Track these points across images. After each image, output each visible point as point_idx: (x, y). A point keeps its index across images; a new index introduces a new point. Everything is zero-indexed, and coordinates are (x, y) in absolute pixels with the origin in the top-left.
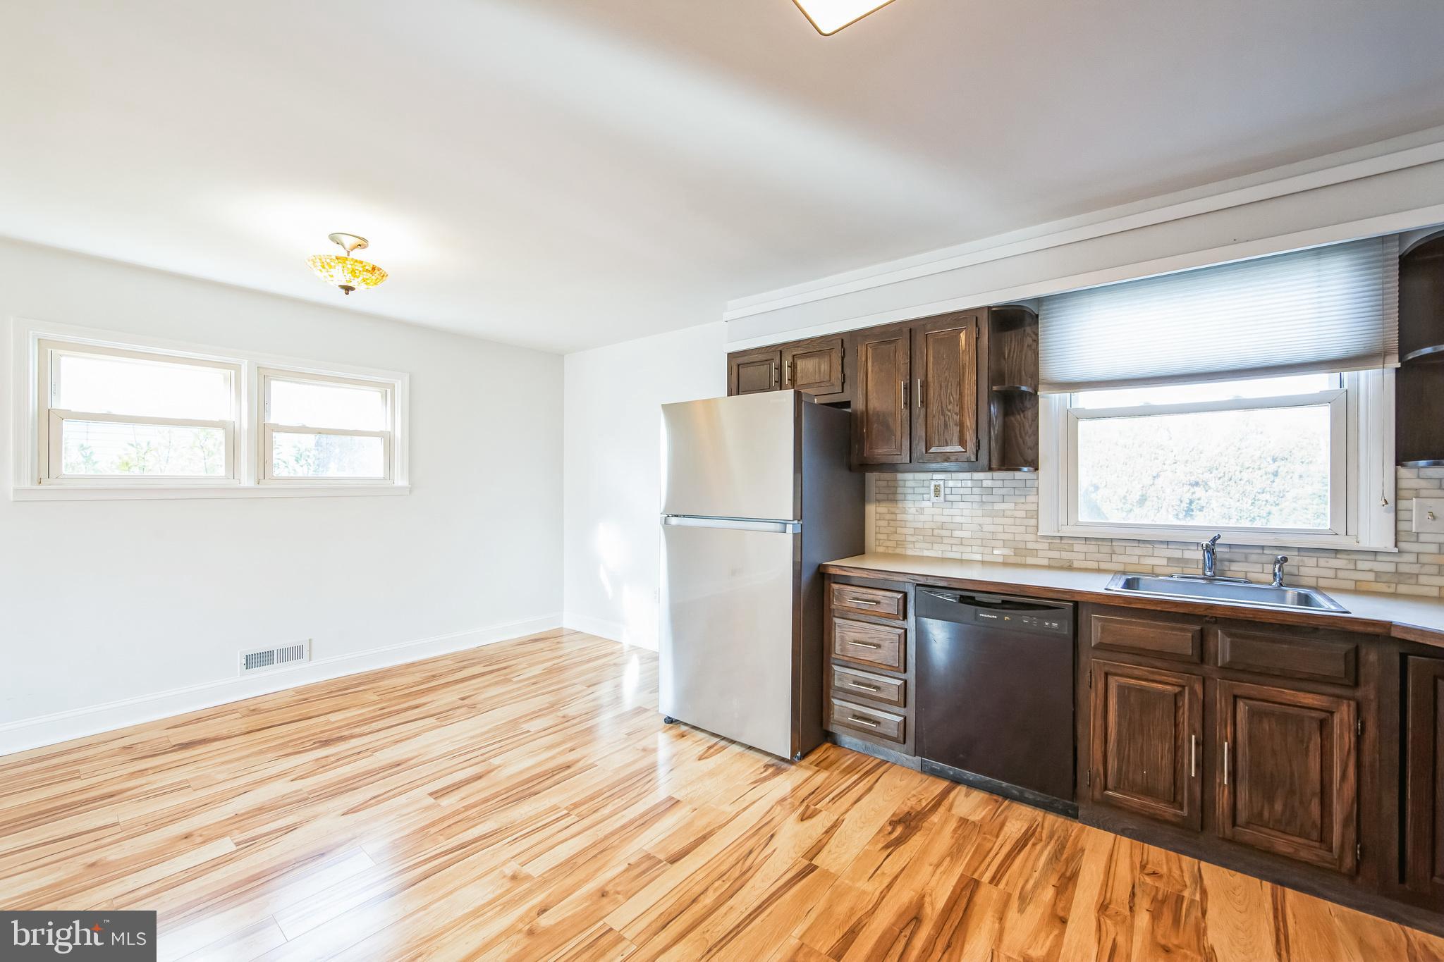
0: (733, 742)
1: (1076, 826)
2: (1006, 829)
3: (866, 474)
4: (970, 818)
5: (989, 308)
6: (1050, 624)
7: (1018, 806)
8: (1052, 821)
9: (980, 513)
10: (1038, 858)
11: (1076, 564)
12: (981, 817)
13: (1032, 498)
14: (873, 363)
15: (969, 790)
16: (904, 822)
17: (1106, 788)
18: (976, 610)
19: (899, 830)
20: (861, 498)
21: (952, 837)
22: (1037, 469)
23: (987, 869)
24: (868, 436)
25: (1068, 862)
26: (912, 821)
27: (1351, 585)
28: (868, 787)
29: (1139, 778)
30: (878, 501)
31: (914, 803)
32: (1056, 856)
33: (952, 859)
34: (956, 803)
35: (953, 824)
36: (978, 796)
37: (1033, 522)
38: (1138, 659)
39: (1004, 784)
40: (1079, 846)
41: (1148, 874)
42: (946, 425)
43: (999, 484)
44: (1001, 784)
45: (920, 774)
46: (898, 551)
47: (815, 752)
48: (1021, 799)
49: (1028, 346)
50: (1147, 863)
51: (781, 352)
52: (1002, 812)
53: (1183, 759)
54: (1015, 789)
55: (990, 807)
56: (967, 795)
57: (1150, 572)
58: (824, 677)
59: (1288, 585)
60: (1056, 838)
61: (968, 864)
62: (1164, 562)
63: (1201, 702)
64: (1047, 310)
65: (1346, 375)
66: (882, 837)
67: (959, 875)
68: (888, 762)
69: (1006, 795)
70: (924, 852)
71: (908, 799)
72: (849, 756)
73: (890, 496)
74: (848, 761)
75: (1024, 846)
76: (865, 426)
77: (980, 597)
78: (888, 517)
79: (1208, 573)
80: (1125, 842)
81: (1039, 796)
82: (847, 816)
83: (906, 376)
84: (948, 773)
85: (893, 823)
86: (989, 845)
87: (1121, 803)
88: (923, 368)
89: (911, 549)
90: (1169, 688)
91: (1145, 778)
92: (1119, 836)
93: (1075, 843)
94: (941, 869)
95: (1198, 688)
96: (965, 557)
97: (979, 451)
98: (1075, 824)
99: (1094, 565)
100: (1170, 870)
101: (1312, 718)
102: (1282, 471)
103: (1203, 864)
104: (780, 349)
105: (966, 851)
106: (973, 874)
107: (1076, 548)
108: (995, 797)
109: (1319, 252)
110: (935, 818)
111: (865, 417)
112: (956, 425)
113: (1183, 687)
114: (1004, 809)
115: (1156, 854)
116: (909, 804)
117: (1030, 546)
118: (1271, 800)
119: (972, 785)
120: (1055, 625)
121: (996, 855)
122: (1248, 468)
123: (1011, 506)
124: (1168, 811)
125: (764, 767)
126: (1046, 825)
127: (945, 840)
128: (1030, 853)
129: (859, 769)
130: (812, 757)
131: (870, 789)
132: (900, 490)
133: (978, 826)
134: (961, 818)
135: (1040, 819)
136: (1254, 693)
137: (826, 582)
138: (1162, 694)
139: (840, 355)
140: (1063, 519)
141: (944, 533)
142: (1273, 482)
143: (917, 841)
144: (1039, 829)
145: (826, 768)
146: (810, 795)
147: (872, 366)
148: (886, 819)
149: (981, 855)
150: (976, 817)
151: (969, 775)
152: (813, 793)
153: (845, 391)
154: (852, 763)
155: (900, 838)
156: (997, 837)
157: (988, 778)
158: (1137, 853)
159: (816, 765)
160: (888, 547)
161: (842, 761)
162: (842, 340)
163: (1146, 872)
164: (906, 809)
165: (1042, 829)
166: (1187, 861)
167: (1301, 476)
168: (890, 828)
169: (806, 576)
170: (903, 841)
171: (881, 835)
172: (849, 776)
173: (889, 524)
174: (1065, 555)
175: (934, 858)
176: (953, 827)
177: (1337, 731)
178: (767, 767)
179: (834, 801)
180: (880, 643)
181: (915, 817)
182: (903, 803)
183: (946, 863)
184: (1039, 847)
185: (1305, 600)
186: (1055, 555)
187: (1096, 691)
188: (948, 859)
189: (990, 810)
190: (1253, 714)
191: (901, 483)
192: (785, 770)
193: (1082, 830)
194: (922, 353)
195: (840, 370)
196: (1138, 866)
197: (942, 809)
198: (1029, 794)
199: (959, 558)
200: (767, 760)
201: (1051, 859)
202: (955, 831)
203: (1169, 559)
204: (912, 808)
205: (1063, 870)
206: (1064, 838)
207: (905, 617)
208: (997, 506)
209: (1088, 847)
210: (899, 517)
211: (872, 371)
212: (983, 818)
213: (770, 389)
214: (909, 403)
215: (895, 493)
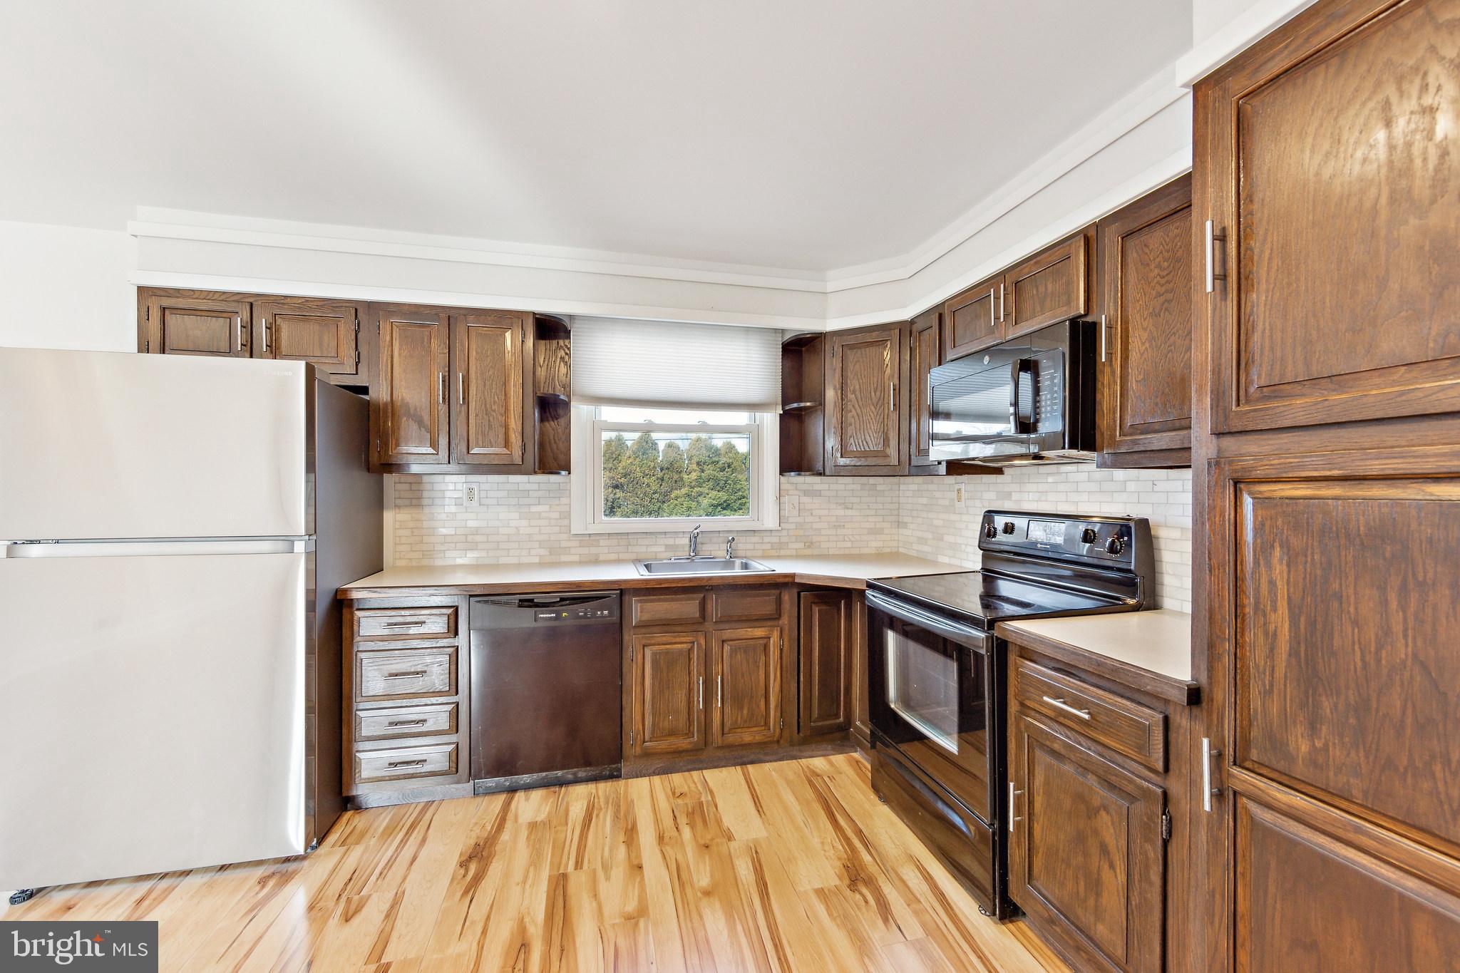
0: (187, 873)
1: (622, 783)
2: (571, 814)
3: (384, 475)
4: (537, 819)
5: (534, 314)
6: (602, 613)
7: (574, 787)
8: (604, 788)
9: (516, 515)
10: (604, 825)
11: (602, 558)
12: (546, 813)
13: (564, 501)
14: (401, 346)
15: (526, 793)
16: (475, 856)
17: (644, 742)
18: (535, 612)
19: (473, 868)
20: (378, 503)
21: (528, 846)
22: (569, 473)
23: (569, 858)
24: (393, 432)
25: (626, 817)
26: (482, 852)
27: (760, 553)
28: (421, 838)
29: (666, 724)
30: (397, 507)
31: (478, 831)
32: (616, 817)
33: (535, 866)
34: (520, 812)
35: (524, 833)
36: (537, 795)
37: (565, 522)
38: (666, 628)
39: (560, 773)
40: (629, 799)
41: (678, 797)
42: (490, 426)
43: (536, 487)
44: (557, 774)
45: (473, 800)
46: (425, 562)
47: (334, 829)
48: (577, 781)
49: (561, 358)
50: (675, 789)
51: (251, 305)
52: (563, 799)
53: (694, 698)
54: (568, 774)
55: (551, 801)
56: (527, 799)
57: (654, 557)
58: (344, 731)
59: (734, 557)
60: (611, 801)
61: (552, 863)
62: (663, 549)
63: (704, 651)
64: (578, 328)
65: (758, 414)
66: (458, 883)
67: (547, 878)
68: (434, 801)
69: (562, 783)
70: (507, 875)
71: (471, 830)
72: (383, 815)
73: (414, 502)
74: (384, 821)
75: (590, 821)
76: (390, 418)
77: (538, 599)
78: (411, 524)
79: (692, 554)
80: (656, 779)
81: (590, 771)
82: (407, 884)
83: (444, 368)
84: (505, 785)
85: (464, 864)
86: (562, 836)
87: (655, 749)
88: (464, 361)
89: (441, 558)
90: (685, 646)
91: (670, 723)
92: (651, 777)
93: (626, 798)
94: (530, 882)
95: (703, 642)
96: (502, 561)
97: (525, 455)
98: (620, 782)
99: (614, 557)
100: (689, 787)
101: (760, 644)
102: (666, 477)
103: (707, 773)
104: (251, 300)
105: (545, 852)
106: (559, 870)
107: (602, 543)
108: (553, 789)
109: (748, 330)
110: (505, 836)
111: (390, 407)
112: (501, 426)
113: (694, 643)
114: (564, 796)
115: (677, 779)
116: (474, 835)
117: (564, 544)
118: (741, 708)
119: (528, 787)
120: (606, 612)
121: (571, 841)
122: (647, 475)
123: (546, 508)
124: (683, 743)
125: (259, 883)
126: (600, 793)
127: (522, 853)
128: (597, 825)
129: (401, 824)
130: (332, 838)
131: (424, 841)
132: (425, 494)
133: (547, 824)
134: (529, 823)
135: (594, 791)
136: (733, 636)
137: (345, 611)
138: (681, 651)
139: (353, 327)
140: (590, 519)
141: (479, 538)
142: (661, 485)
143: (496, 869)
144: (596, 800)
145: (357, 843)
146: (346, 884)
147: (400, 349)
148: (455, 863)
149: (559, 848)
150: (542, 817)
151: (526, 778)
152: (350, 880)
153: (359, 372)
154: (391, 820)
155: (477, 875)
156: (567, 824)
157: (544, 774)
158: (666, 783)
159: (343, 844)
160: (411, 559)
161: (376, 824)
162: (356, 310)
163: (677, 795)
164: (472, 842)
165: (599, 798)
166: (695, 774)
167: (676, 481)
168: (462, 871)
169: (323, 605)
170: (481, 876)
171: (455, 882)
172: (391, 838)
173: (413, 532)
174: (594, 550)
175: (518, 876)
176: (526, 835)
177: (772, 649)
178: (263, 882)
179: (383, 876)
180: (425, 669)
181: (485, 845)
182: (467, 837)
183: (531, 874)
184: (601, 816)
185: (745, 566)
186: (585, 551)
187: (637, 664)
188: (532, 869)
189: (552, 802)
190: (734, 651)
191: (428, 487)
192: (295, 873)
193: (626, 786)
194: (463, 345)
195: (354, 346)
196: (670, 793)
197: (509, 825)
198: (582, 773)
199: (517, 562)
200: (260, 872)
201: (614, 820)
202: (528, 838)
203: (666, 545)
204: (478, 838)
205: (625, 825)
206: (617, 797)
207: (456, 633)
208: (534, 509)
209: (635, 797)
210: (426, 524)
211: (400, 355)
212: (549, 813)
213: (230, 352)
214: (447, 399)
215: (420, 498)
